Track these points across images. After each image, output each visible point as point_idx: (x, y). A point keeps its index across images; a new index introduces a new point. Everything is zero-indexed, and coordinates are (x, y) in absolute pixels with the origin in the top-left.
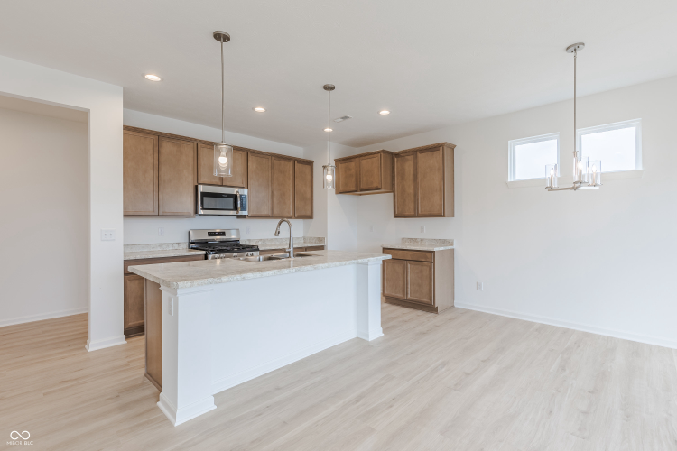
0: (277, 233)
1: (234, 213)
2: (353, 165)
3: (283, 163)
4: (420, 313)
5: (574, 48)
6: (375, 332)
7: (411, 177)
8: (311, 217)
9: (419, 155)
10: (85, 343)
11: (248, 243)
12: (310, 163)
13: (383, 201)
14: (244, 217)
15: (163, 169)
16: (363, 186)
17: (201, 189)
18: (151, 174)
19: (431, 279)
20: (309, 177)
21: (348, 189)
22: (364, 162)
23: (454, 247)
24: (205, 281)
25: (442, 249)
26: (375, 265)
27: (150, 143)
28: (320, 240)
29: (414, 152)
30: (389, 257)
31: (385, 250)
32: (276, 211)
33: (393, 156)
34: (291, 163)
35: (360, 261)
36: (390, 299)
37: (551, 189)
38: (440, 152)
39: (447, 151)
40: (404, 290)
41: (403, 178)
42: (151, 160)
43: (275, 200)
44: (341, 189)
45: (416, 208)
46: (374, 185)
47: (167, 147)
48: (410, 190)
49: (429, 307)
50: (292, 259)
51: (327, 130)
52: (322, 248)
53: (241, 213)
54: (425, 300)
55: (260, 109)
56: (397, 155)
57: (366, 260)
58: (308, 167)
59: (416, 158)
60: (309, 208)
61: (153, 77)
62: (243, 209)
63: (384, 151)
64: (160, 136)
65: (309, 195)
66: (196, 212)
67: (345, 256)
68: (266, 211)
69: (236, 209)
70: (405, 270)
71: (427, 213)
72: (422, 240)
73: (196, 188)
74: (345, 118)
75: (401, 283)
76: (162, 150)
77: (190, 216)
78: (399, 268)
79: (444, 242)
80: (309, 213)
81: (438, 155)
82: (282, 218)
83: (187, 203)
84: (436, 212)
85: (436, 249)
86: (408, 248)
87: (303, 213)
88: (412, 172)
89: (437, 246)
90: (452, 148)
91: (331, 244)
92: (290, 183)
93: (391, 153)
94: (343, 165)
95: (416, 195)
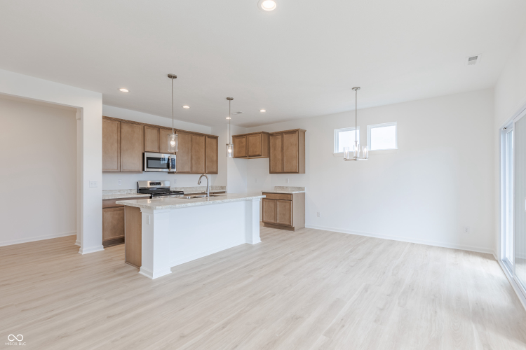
0: (199, 183)
1: (167, 170)
2: (244, 139)
3: (198, 137)
4: (284, 231)
5: (356, 89)
6: (256, 240)
7: (280, 149)
8: (216, 173)
9: (284, 135)
10: (79, 250)
11: (175, 190)
12: (216, 138)
13: (263, 163)
14: (173, 173)
15: (123, 142)
16: (250, 154)
17: (147, 155)
18: (116, 145)
19: (290, 210)
20: (215, 147)
21: (241, 155)
22: (251, 138)
23: (306, 191)
24: (168, 206)
25: (296, 192)
26: (257, 202)
27: (115, 126)
28: (223, 188)
29: (282, 133)
30: (265, 196)
31: (263, 193)
32: (194, 169)
33: (269, 135)
34: (203, 138)
35: (247, 198)
36: (267, 224)
37: (346, 160)
38: (296, 134)
39: (301, 134)
40: (275, 218)
41: (275, 149)
42: (116, 136)
43: (193, 162)
44: (237, 155)
45: (283, 168)
46: (258, 153)
47: (125, 128)
48: (279, 157)
49: (289, 227)
50: (209, 197)
51: (228, 118)
52: (224, 192)
53: (172, 170)
54: (287, 223)
55: (186, 107)
56: (272, 135)
57: (250, 198)
58: (215, 140)
59: (282, 137)
60: (215, 167)
61: (124, 90)
62: (173, 167)
63: (263, 133)
64: (121, 122)
65: (215, 159)
66: (143, 170)
67: (239, 195)
68: (187, 169)
69: (168, 167)
70: (276, 206)
71: (289, 171)
72: (287, 187)
73: (143, 154)
74: (239, 113)
75: (273, 214)
76: (123, 131)
77: (139, 172)
78: (272, 204)
79: (299, 188)
80: (215, 170)
81: (295, 136)
82: (203, 174)
83: (138, 164)
84: (294, 171)
85: (293, 193)
86: (278, 192)
87: (211, 170)
88: (280, 146)
89: (293, 191)
90: (304, 132)
91: (229, 190)
92: (203, 150)
93: (268, 133)
94: (238, 140)
95: (282, 160)
